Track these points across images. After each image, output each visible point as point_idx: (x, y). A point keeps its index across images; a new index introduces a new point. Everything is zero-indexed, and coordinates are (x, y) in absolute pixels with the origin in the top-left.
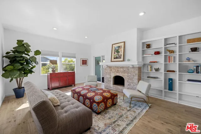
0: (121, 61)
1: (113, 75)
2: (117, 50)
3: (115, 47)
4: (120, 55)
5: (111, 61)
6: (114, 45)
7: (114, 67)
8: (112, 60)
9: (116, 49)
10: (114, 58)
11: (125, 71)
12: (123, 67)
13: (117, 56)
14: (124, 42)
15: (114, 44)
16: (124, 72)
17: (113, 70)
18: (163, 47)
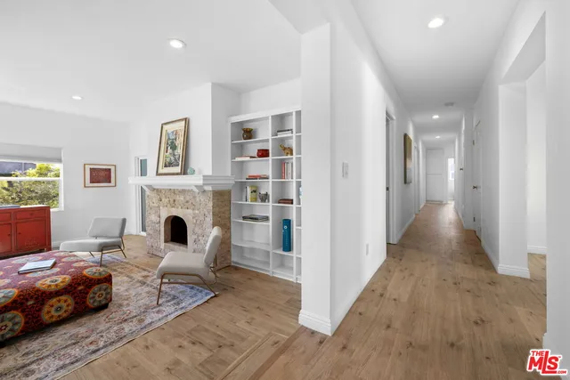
0: (177, 174)
1: (165, 214)
2: (172, 143)
3: (170, 132)
4: (177, 157)
5: (158, 174)
6: (164, 126)
7: (165, 190)
8: (161, 171)
9: (169, 139)
10: (166, 166)
11: (187, 202)
12: (183, 192)
13: (172, 158)
14: (187, 121)
15: (166, 124)
16: (187, 204)
17: (165, 200)
18: (270, 137)
